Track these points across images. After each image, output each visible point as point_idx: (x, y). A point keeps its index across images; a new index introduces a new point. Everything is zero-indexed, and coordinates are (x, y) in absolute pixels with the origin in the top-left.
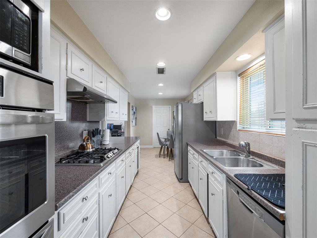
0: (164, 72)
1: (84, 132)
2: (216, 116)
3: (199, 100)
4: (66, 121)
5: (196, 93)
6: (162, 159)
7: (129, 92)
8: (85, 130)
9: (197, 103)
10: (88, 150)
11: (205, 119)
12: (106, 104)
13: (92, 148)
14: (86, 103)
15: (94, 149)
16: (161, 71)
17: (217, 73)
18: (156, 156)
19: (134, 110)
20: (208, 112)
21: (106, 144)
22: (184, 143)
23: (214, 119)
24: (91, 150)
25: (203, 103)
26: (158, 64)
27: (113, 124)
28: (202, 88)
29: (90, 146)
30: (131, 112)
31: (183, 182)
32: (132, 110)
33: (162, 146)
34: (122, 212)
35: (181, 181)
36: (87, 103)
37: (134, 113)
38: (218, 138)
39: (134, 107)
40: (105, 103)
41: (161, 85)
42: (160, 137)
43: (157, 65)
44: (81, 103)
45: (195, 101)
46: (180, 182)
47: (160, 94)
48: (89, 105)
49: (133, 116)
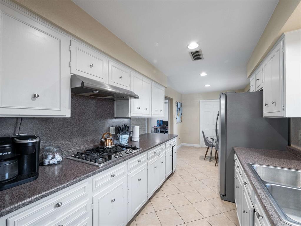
0: (201, 57)
1: (111, 128)
2: (284, 110)
3: (257, 87)
4: (70, 117)
5: (254, 78)
6: (208, 162)
7: (166, 87)
8: (112, 126)
9: (254, 91)
10: (108, 147)
11: (265, 115)
12: (130, 100)
13: (111, 145)
14: (113, 100)
15: (113, 146)
16: (196, 55)
17: (285, 34)
18: (201, 158)
19: (179, 106)
20: (270, 104)
21: (135, 141)
22: (229, 148)
23: (280, 115)
24: (110, 147)
25: (262, 90)
26: (189, 47)
27: (162, 120)
28: (261, 68)
29: (109, 143)
30: (175, 109)
31: (226, 201)
32: (176, 106)
33: (208, 147)
34: (139, 217)
35: (224, 198)
36: (115, 100)
37: (179, 109)
38: (293, 146)
39: (178, 103)
40: (128, 99)
41: (204, 74)
42: (205, 136)
43: (187, 47)
44: (107, 100)
45: (252, 89)
46: (222, 199)
47: (207, 86)
48: (116, 102)
49: (177, 112)
